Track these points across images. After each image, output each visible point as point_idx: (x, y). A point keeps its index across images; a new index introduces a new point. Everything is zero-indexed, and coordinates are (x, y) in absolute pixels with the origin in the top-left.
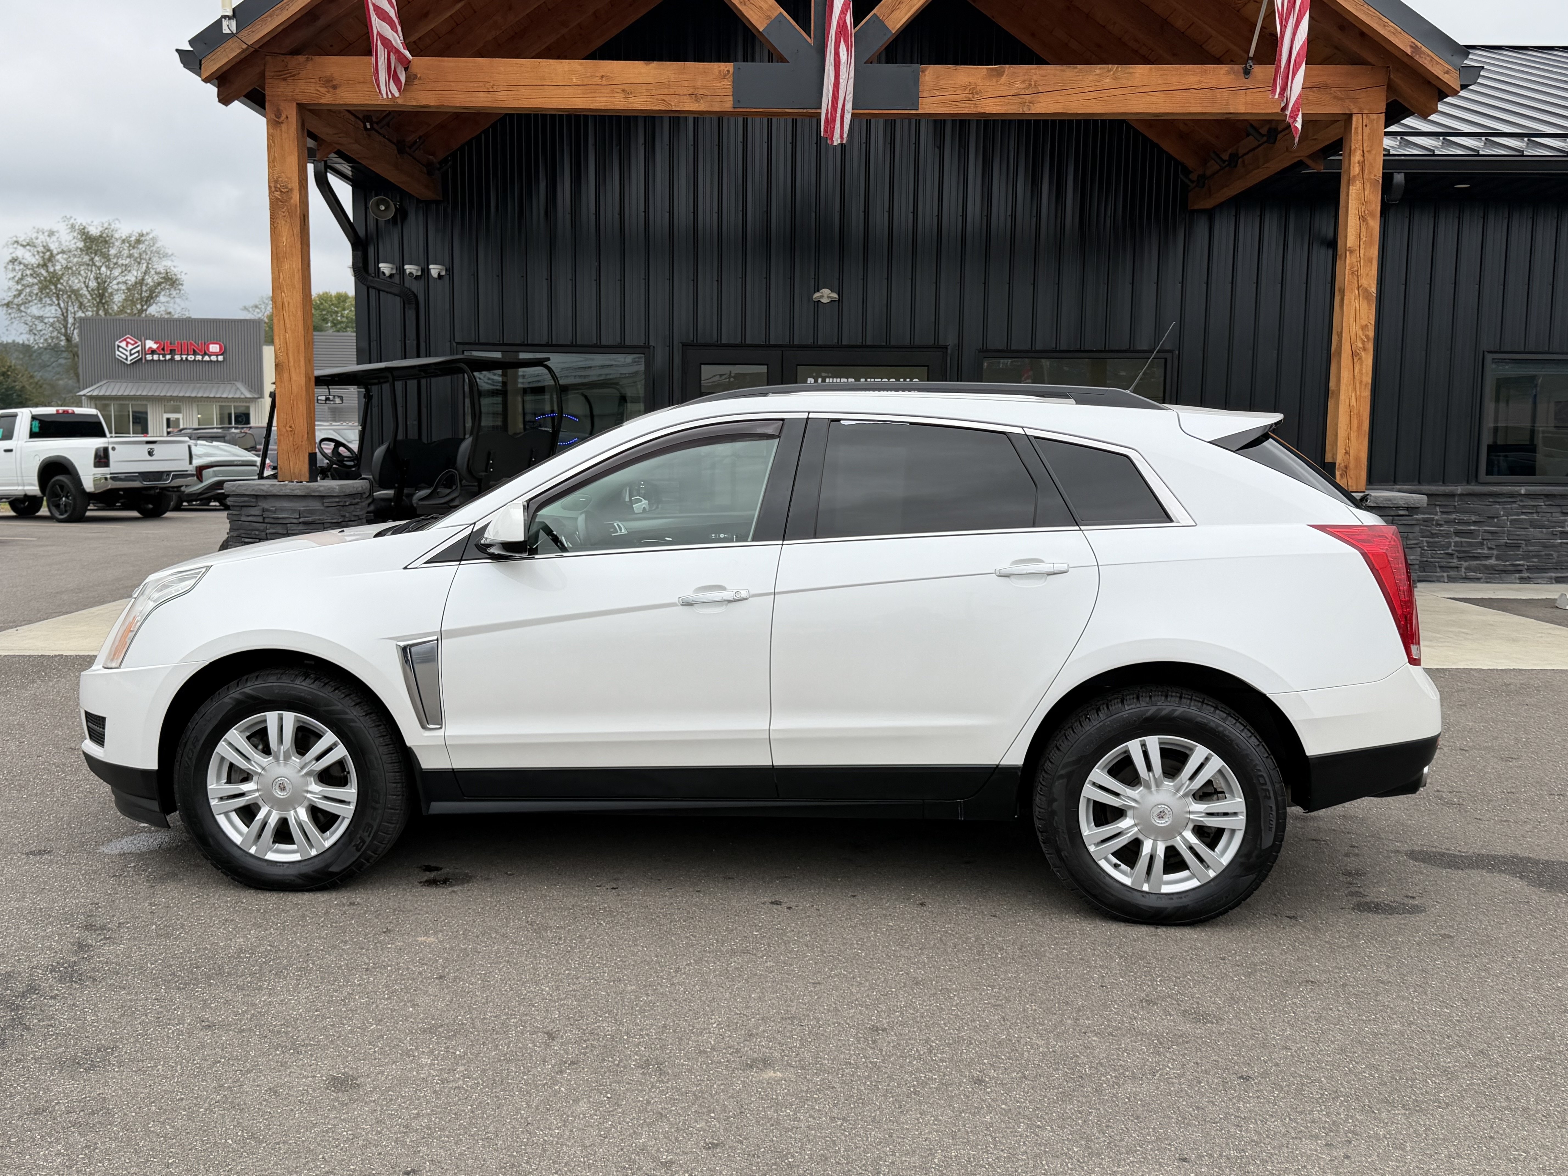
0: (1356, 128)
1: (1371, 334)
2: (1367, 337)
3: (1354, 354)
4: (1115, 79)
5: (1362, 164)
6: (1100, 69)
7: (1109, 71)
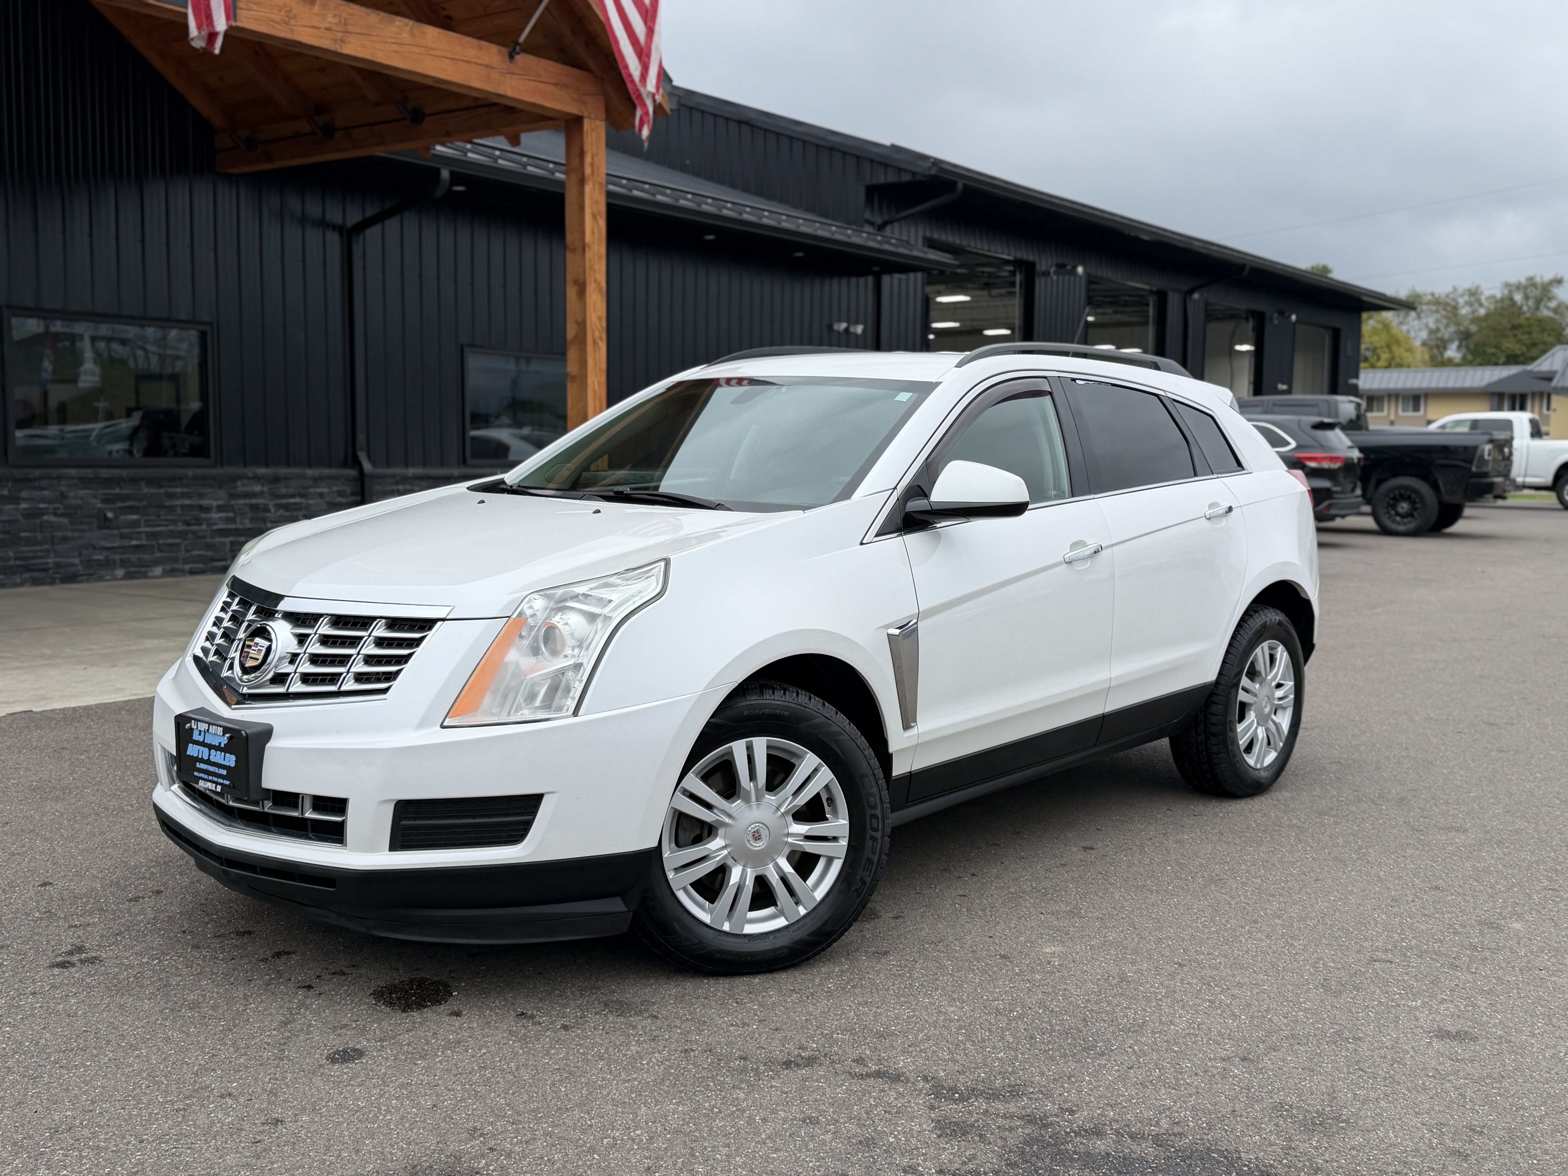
0: (587, 132)
1: (604, 324)
2: (602, 327)
3: (595, 343)
4: (412, 35)
5: (592, 165)
6: (400, 21)
7: (407, 25)
